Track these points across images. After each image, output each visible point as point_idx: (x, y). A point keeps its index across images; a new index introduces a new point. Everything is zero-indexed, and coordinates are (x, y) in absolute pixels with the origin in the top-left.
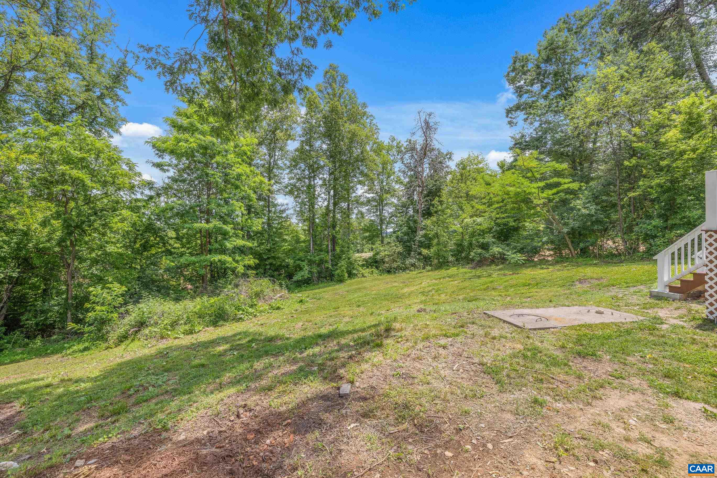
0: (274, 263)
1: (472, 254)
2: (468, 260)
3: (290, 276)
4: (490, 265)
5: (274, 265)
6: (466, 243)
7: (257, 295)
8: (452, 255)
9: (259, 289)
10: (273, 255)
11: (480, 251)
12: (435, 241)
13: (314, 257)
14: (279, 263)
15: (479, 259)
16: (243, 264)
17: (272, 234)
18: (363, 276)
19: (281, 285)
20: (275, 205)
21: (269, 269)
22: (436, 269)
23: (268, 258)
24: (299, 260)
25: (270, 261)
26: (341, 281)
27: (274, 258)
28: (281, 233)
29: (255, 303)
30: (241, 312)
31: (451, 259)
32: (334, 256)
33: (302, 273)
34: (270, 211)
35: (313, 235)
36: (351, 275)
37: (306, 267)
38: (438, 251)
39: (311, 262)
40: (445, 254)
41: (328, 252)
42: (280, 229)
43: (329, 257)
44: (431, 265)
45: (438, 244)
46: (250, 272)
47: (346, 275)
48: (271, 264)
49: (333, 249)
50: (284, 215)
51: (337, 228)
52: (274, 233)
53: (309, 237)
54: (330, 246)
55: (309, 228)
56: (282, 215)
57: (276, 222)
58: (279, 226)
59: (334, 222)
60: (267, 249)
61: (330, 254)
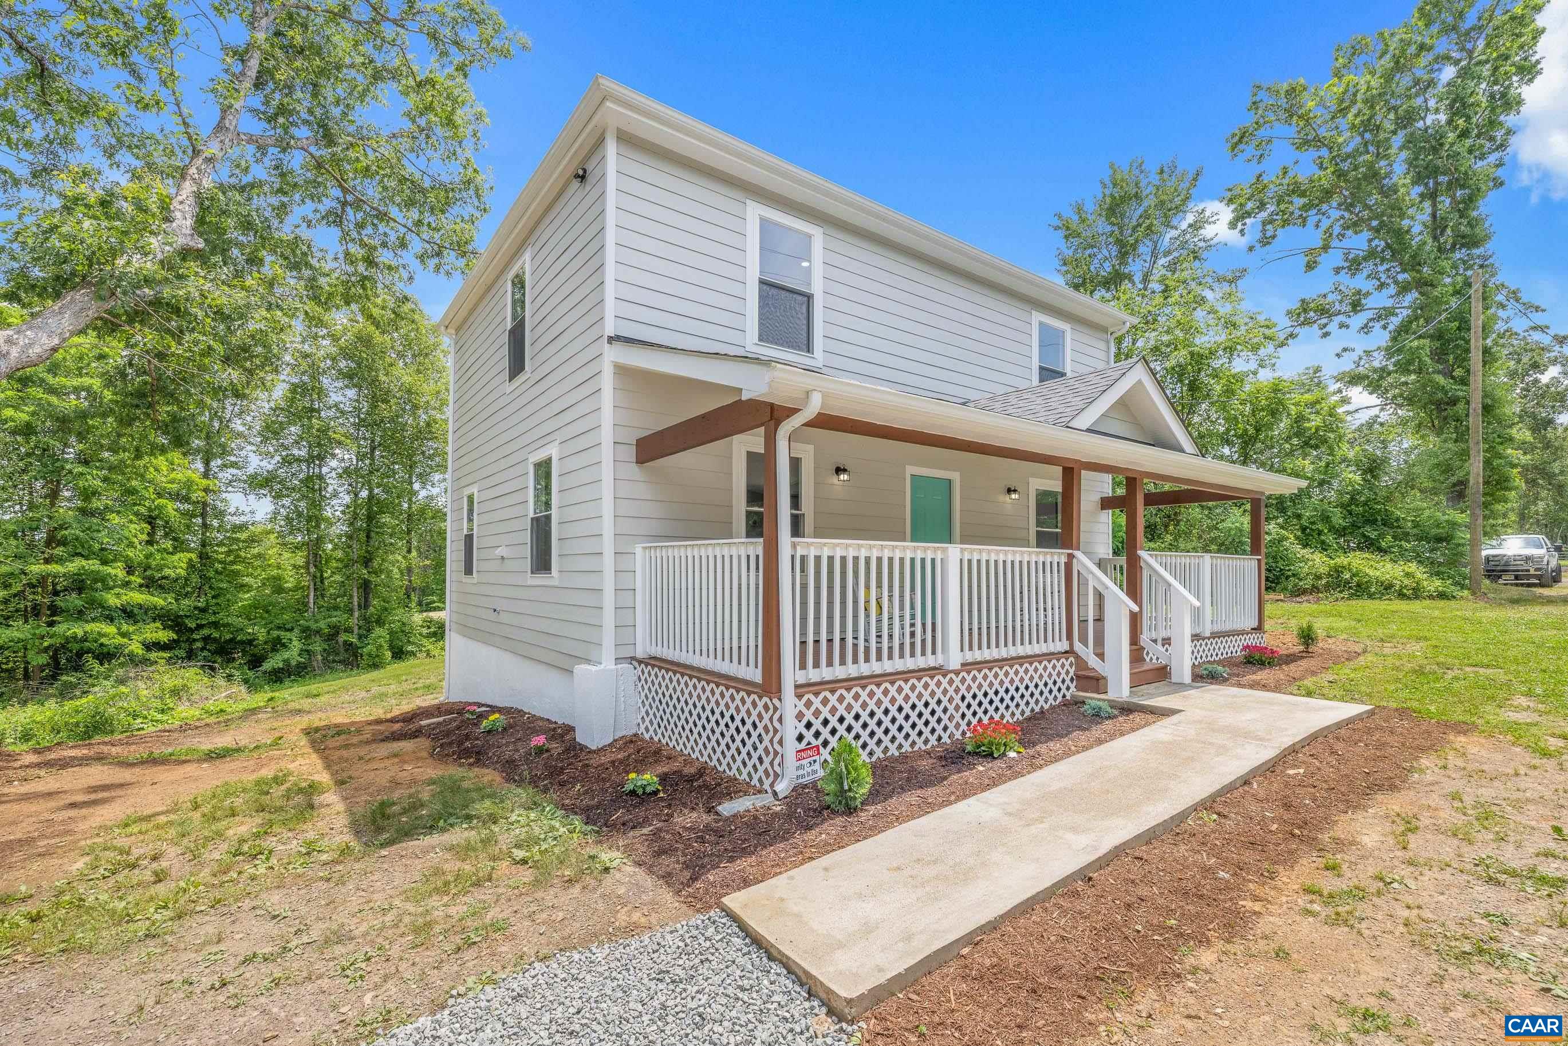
0: (216, 635)
3: (255, 662)
5: (215, 640)
7: (175, 693)
9: (179, 682)
10: (213, 619)
13: (316, 621)
14: (228, 636)
16: (140, 639)
17: (211, 574)
18: (428, 654)
19: (229, 677)
20: (220, 514)
21: (203, 649)
23: (200, 627)
24: (279, 628)
25: (206, 632)
26: (375, 665)
27: (215, 625)
28: (237, 573)
29: (171, 705)
30: (139, 720)
32: (365, 619)
33: (286, 655)
34: (205, 526)
35: (315, 577)
36: (399, 654)
37: (295, 643)
39: (307, 633)
41: (351, 611)
42: (233, 563)
43: (354, 621)
46: (153, 655)
47: (388, 654)
48: (206, 639)
49: (365, 605)
50: (243, 536)
51: (375, 564)
52: (217, 572)
53: (306, 581)
54: (356, 600)
55: (308, 563)
56: (238, 535)
57: (224, 549)
58: (231, 558)
59: (367, 552)
60: (196, 608)
61: (356, 614)
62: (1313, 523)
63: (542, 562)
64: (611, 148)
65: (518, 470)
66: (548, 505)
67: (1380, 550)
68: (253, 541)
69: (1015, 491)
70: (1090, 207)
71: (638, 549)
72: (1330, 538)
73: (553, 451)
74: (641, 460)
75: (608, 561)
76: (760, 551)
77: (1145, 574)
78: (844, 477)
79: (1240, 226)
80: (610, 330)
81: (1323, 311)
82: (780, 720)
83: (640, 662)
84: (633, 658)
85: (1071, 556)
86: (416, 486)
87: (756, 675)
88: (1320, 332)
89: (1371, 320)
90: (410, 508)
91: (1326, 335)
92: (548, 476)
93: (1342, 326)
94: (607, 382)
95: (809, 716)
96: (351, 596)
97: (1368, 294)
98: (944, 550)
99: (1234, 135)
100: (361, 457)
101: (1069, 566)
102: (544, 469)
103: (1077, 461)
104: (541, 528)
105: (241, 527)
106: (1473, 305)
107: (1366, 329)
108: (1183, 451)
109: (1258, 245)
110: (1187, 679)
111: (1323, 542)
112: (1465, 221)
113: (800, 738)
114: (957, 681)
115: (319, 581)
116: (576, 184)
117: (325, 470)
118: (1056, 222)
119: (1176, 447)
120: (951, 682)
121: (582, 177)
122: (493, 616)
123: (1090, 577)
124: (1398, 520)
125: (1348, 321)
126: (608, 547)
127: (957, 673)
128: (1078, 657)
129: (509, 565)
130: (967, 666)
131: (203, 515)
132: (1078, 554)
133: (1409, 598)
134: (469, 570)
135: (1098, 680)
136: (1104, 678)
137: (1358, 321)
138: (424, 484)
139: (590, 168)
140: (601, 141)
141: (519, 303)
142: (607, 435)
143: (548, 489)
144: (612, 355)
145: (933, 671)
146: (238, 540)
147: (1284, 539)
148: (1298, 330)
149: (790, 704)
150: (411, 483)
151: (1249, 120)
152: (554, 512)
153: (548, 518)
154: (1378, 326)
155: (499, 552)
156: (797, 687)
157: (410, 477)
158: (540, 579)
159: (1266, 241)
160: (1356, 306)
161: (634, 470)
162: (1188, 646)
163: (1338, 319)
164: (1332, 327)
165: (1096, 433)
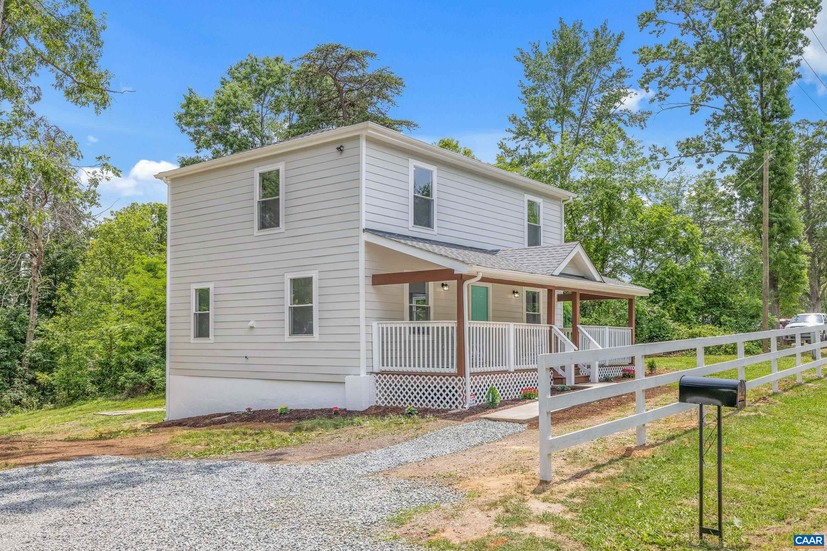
1: (122, 379)
2: (117, 389)
4: (146, 394)
6: (113, 362)
8: (93, 382)
11: (133, 374)
12: (63, 358)
15: (131, 385)
22: (62, 406)
31: (90, 388)
38: (68, 375)
40: (81, 381)
44: (53, 401)
45: (68, 364)
62: (682, 306)
64: (363, 143)
65: (270, 280)
67: (721, 324)
69: (517, 292)
70: (544, 50)
71: (375, 324)
72: (692, 315)
73: (314, 273)
74: (374, 284)
75: (363, 329)
76: (455, 326)
77: (580, 335)
78: (446, 288)
80: (364, 226)
81: (701, 149)
82: (465, 384)
83: (377, 374)
84: (372, 373)
85: (551, 327)
87: (454, 370)
88: (696, 164)
89: (725, 162)
94: (362, 249)
95: (472, 384)
97: (724, 141)
98: (509, 325)
101: (550, 332)
102: (303, 282)
103: (554, 287)
106: (764, 172)
108: (596, 281)
109: (657, 100)
110: (597, 380)
111: (688, 319)
112: (777, 102)
114: (513, 376)
118: (519, 55)
119: (593, 280)
120: (511, 376)
121: (341, 150)
122: (241, 361)
123: (559, 336)
124: (731, 304)
126: (362, 322)
127: (513, 373)
128: (554, 370)
129: (261, 332)
130: (516, 371)
132: (553, 326)
133: (730, 354)
134: (201, 335)
135: (562, 379)
136: (565, 378)
139: (346, 147)
140: (355, 138)
141: (272, 191)
142: (361, 272)
145: (506, 372)
147: (664, 316)
148: (683, 159)
149: (468, 378)
152: (315, 305)
153: (309, 308)
155: (247, 324)
156: (471, 373)
158: (301, 338)
159: (661, 97)
160: (718, 149)
161: (371, 288)
162: (597, 368)
163: (707, 156)
164: (703, 161)
165: (562, 275)
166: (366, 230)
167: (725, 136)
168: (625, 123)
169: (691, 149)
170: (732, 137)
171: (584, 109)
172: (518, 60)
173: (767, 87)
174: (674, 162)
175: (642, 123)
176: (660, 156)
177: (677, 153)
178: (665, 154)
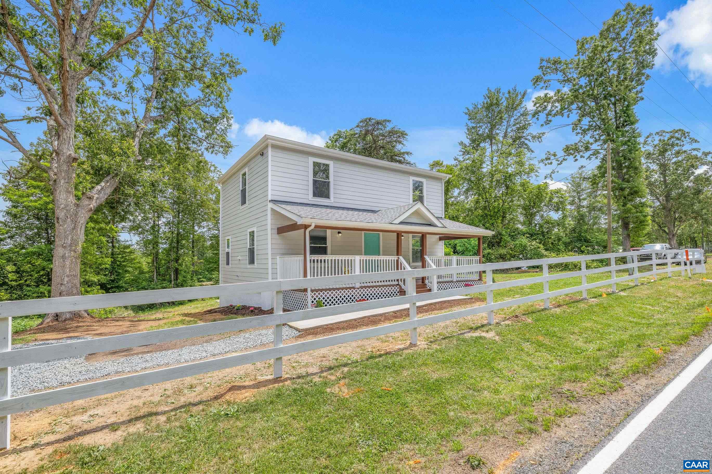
13: (157, 286)
17: (116, 266)
20: (119, 242)
24: (143, 288)
28: (125, 266)
32: (176, 285)
34: (113, 247)
35: (156, 267)
41: (170, 281)
42: (124, 262)
43: (172, 286)
49: (177, 279)
50: (128, 250)
51: (180, 261)
52: (118, 265)
53: (153, 269)
54: (173, 276)
55: (153, 261)
56: (126, 250)
57: (120, 256)
58: (123, 260)
59: (177, 256)
60: (110, 280)
61: (173, 283)
63: (252, 261)
64: (270, 149)
65: (244, 233)
66: (253, 245)
68: (131, 253)
71: (278, 258)
73: (255, 229)
74: (278, 233)
75: (270, 261)
77: (427, 263)
78: (340, 235)
79: (536, 116)
80: (270, 198)
81: (577, 150)
82: (307, 297)
85: (398, 258)
86: (196, 228)
88: (574, 159)
89: (591, 155)
90: (193, 237)
91: (576, 160)
92: (253, 236)
93: (582, 157)
94: (269, 213)
95: (315, 297)
96: (170, 275)
97: (592, 144)
98: (354, 257)
99: (534, 79)
100: (174, 217)
101: (397, 261)
102: (252, 234)
104: (252, 252)
105: (128, 247)
107: (589, 158)
108: (437, 226)
109: (545, 124)
112: (627, 115)
113: (313, 302)
114: (358, 291)
115: (158, 269)
116: (259, 156)
117: (160, 222)
120: (356, 291)
121: (262, 155)
122: (236, 278)
123: (402, 264)
125: (584, 155)
126: (270, 256)
127: (358, 289)
128: (400, 286)
129: (242, 262)
130: (362, 287)
131: (112, 242)
132: (400, 257)
134: (228, 264)
135: (405, 292)
137: (587, 154)
138: (200, 227)
139: (264, 152)
140: (267, 147)
141: (244, 184)
142: (269, 227)
143: (253, 240)
144: (270, 205)
146: (126, 252)
148: (566, 157)
149: (309, 293)
150: (194, 227)
151: (539, 73)
152: (255, 247)
153: (254, 248)
154: (594, 158)
155: (238, 258)
156: (311, 290)
157: (193, 224)
158: (251, 266)
159: (548, 122)
160: (587, 149)
161: (277, 236)
162: (435, 283)
163: (581, 153)
164: (578, 157)
165: (401, 223)
166: (272, 201)
167: (591, 140)
168: (529, 140)
169: (571, 151)
170: (596, 141)
171: (505, 136)
172: (466, 114)
173: (619, 108)
174: (561, 159)
175: (540, 140)
176: (552, 157)
177: (563, 154)
178: (555, 155)
